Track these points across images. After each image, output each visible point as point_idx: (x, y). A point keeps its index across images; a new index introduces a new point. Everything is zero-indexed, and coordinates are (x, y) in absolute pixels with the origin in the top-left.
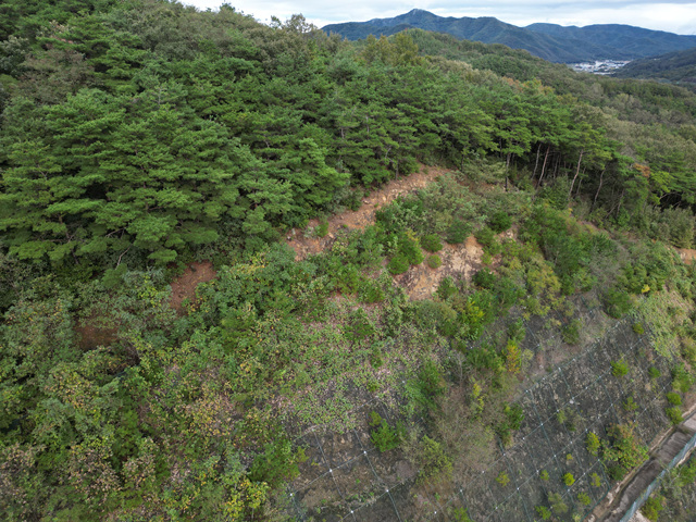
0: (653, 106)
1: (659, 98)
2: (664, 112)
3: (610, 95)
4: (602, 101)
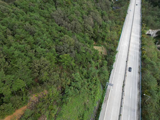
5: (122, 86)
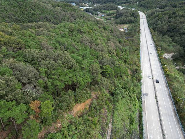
0: (65, 10)
1: (66, 7)
2: (68, 12)
3: (54, 7)
4: (52, 10)
5: (155, 98)
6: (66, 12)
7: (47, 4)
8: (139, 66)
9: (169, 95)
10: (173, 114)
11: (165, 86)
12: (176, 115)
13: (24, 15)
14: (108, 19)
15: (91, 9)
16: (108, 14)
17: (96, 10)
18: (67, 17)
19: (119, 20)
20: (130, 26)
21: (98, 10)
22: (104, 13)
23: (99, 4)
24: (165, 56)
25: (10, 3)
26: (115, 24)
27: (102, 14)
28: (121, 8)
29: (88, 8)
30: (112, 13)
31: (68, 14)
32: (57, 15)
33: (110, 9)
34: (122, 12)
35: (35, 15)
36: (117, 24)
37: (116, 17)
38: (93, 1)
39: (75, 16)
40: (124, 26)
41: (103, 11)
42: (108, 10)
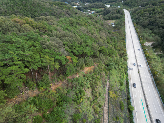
0: (61, 8)
1: (62, 6)
2: (64, 9)
3: (51, 6)
4: (50, 8)
5: (138, 72)
6: (62, 9)
7: (46, 3)
8: (125, 51)
9: (149, 71)
10: (152, 83)
11: (146, 65)
12: (154, 83)
13: (27, 12)
14: (97, 15)
15: (82, 7)
16: (97, 11)
17: (86, 8)
18: (63, 14)
19: (107, 17)
20: (116, 21)
21: (88, 8)
22: (94, 11)
23: (88, 3)
24: (146, 44)
25: (15, 2)
26: (104, 20)
27: (92, 11)
28: (108, 6)
29: (79, 6)
30: (101, 11)
31: (63, 11)
32: (55, 12)
33: (98, 8)
34: (109, 10)
35: (37, 12)
36: (105, 20)
37: (105, 14)
38: (84, 1)
39: (70, 12)
40: (111, 21)
41: (93, 9)
42: (97, 8)
